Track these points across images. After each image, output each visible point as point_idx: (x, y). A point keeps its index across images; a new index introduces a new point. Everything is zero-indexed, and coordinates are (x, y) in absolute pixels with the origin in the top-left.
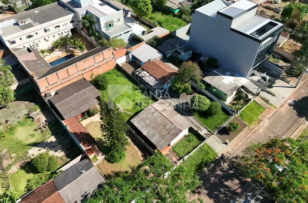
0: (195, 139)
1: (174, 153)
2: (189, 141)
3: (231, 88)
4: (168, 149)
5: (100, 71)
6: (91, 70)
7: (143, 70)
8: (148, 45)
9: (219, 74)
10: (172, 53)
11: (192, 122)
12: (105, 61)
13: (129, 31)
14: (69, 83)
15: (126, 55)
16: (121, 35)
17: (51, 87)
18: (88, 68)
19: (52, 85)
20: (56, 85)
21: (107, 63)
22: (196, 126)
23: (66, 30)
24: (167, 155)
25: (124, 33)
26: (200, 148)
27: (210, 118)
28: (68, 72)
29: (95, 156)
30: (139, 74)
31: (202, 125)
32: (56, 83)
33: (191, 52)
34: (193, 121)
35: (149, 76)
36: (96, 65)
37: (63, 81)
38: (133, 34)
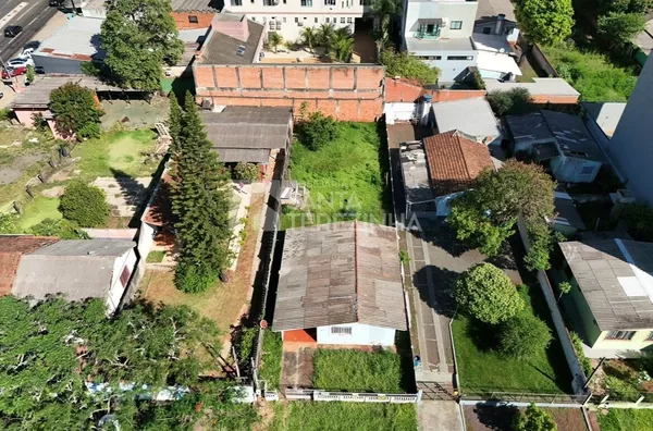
0: (394, 373)
1: (310, 364)
2: (372, 366)
3: (631, 312)
4: (304, 345)
5: (337, 112)
6: (317, 99)
7: (423, 147)
8: (486, 104)
9: (627, 256)
10: (535, 146)
11: (431, 332)
12: (356, 94)
13: (464, 58)
14: (257, 103)
15: (416, 102)
16: (439, 58)
17: (220, 93)
18: (310, 90)
19: (222, 89)
20: (228, 93)
21: (359, 100)
22: (432, 346)
23: (346, 17)
24: (290, 357)
25: (450, 58)
26: (384, 404)
27: (491, 357)
28: (261, 77)
29: (165, 252)
30: (403, 151)
31: (451, 357)
32: (231, 89)
33: (597, 165)
34: (435, 331)
35: (421, 165)
36: (331, 93)
37: (245, 93)
38: (476, 68)
